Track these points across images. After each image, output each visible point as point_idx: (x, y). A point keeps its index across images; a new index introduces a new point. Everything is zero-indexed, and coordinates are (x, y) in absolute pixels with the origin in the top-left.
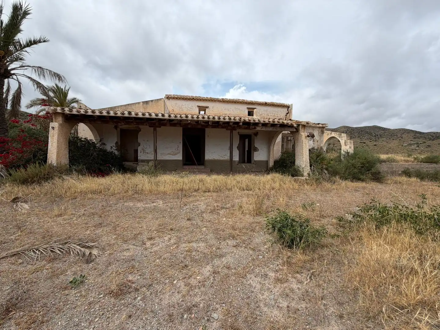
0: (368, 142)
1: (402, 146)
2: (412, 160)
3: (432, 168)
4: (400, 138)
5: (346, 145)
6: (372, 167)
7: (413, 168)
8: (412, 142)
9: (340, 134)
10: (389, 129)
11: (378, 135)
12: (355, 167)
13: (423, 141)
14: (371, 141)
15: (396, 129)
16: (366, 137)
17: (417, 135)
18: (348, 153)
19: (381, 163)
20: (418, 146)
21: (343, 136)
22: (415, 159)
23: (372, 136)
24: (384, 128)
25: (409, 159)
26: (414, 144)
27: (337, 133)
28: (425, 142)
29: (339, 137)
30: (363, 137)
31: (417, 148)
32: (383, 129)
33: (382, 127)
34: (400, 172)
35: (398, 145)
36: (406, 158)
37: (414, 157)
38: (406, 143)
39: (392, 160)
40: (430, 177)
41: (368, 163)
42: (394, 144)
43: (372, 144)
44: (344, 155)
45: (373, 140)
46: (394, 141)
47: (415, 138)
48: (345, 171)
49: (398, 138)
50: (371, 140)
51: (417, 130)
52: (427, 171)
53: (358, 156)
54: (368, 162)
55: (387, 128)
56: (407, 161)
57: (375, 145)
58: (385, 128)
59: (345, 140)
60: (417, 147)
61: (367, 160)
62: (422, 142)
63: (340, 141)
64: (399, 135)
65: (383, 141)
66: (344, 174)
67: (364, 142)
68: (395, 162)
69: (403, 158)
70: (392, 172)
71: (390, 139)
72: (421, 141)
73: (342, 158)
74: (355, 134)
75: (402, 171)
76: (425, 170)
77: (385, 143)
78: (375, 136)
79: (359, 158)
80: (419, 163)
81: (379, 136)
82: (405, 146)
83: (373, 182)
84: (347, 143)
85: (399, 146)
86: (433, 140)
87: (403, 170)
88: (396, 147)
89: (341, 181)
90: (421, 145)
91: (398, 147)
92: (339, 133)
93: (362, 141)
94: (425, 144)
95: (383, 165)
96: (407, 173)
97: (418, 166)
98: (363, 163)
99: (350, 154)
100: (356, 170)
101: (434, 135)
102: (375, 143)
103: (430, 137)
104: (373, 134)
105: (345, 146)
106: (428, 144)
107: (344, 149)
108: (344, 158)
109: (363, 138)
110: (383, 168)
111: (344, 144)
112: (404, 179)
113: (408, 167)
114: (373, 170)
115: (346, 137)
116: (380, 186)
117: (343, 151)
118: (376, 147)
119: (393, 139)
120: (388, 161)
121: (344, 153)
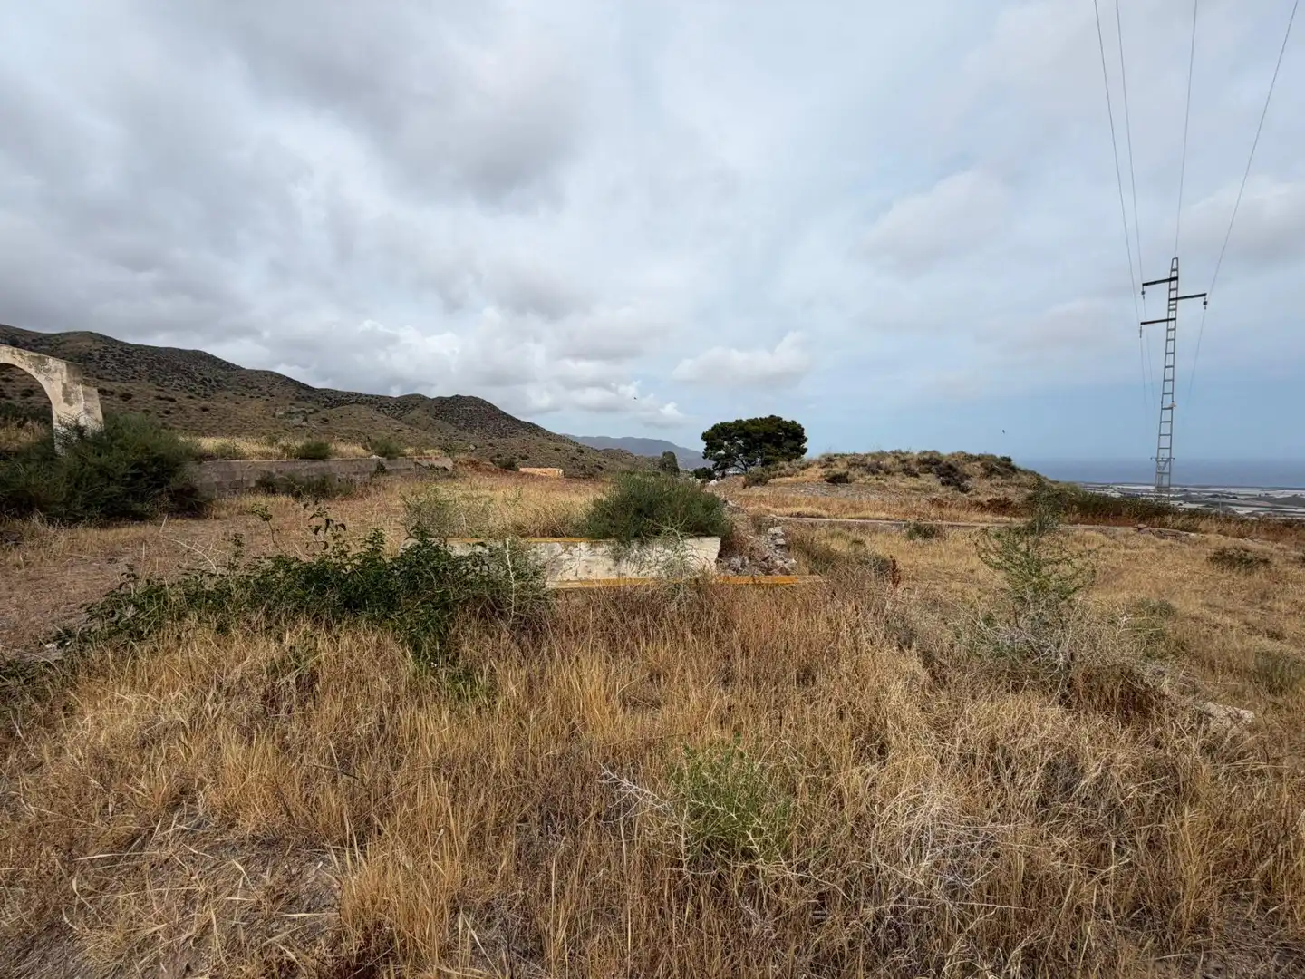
0: (181, 397)
1: (274, 416)
2: (279, 451)
3: (317, 470)
4: (267, 397)
5: (68, 401)
6: (171, 473)
7: (281, 472)
8: (294, 409)
9: (39, 358)
10: (239, 368)
11: (210, 381)
12: (111, 479)
13: (315, 407)
14: (191, 397)
15: (257, 372)
16: (176, 381)
17: (302, 392)
18: (80, 430)
19: (200, 463)
20: (306, 420)
21: (53, 369)
22: (285, 449)
23: (196, 382)
24: (224, 362)
25: (269, 449)
26: (298, 413)
27: (22, 351)
28: (317, 411)
29: (38, 371)
30: (165, 380)
31: (304, 424)
32: (223, 365)
33: (219, 359)
34: (253, 484)
35: (265, 414)
36: (265, 449)
37: (282, 446)
38: (281, 410)
39: (230, 453)
40: (313, 490)
41: (155, 463)
42: (253, 408)
43: (195, 404)
44: (66, 438)
45: (199, 394)
46: (254, 401)
47: (297, 399)
48: (72, 495)
49: (264, 395)
50: (192, 394)
51: (302, 381)
52: (307, 477)
53: (120, 441)
54: (156, 461)
55: (234, 365)
56: (268, 455)
57: (205, 409)
58: (228, 364)
59: (64, 385)
60: (304, 421)
61: (153, 453)
62: (311, 410)
63: (45, 384)
64: (265, 389)
65: (226, 398)
66: (66, 503)
67: (170, 396)
68: (240, 459)
69: (256, 448)
70: (233, 486)
71: (243, 395)
72: (309, 406)
73: (58, 448)
74: (137, 368)
75: (256, 481)
76: (304, 475)
77: (230, 406)
78: (204, 383)
79: (122, 447)
80: (293, 460)
81: (214, 383)
82: (280, 417)
83: (177, 518)
84: (73, 396)
85: (266, 417)
86: (332, 407)
87: (259, 477)
88: (259, 417)
89: (51, 531)
90: (311, 416)
91: (264, 418)
92: (31, 354)
93: (163, 395)
94: (318, 415)
95: (206, 467)
96: (268, 485)
97: (289, 468)
98: (139, 465)
99: (88, 434)
100: (114, 488)
101: (332, 396)
102: (204, 403)
103: (326, 399)
104: (196, 375)
105: (66, 405)
106: (323, 416)
107: (63, 415)
108: (65, 446)
109: (166, 383)
110: (206, 476)
111: (62, 399)
112: (262, 500)
113: (269, 469)
114: (174, 484)
115: (65, 374)
116: (196, 527)
117: (60, 422)
118: (208, 415)
119: (251, 397)
120: (223, 456)
121: (64, 429)
